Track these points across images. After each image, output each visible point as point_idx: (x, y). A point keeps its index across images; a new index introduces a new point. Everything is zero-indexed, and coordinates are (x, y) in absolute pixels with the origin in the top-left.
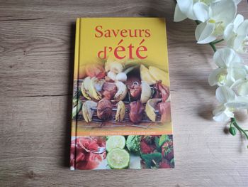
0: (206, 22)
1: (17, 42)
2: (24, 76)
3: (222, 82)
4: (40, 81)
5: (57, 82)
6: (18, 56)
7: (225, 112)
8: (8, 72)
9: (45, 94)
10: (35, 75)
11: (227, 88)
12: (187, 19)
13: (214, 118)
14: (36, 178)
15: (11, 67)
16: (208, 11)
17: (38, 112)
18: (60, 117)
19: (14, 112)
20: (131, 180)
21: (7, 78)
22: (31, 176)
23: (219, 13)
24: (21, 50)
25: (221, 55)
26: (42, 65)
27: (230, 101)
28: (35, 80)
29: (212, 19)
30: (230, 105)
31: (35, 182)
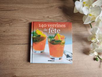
4: (17, 38)
5: (24, 38)
6: (7, 27)
7: (94, 53)
8: (3, 34)
9: (19, 43)
10: (14, 35)
15: (4, 32)
16: (89, 10)
17: (16, 51)
18: (26, 53)
19: (7, 51)
21: (3, 36)
23: (94, 11)
24: (8, 24)
26: (17, 31)
28: (15, 38)
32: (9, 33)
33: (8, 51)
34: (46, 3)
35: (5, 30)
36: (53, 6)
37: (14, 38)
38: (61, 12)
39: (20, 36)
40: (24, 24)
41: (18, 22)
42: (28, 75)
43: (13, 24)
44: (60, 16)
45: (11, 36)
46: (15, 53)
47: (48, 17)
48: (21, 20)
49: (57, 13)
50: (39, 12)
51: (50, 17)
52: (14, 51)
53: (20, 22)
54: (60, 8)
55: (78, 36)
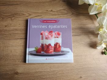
0: (93, 5)
1: (8, 15)
2: (12, 30)
3: (101, 31)
4: (19, 32)
6: (9, 22)
7: (102, 45)
8: (5, 28)
9: (21, 38)
10: (16, 30)
11: (103, 34)
12: (85, 3)
13: (97, 48)
14: (19, 74)
15: (6, 26)
17: (18, 46)
20: (60, 75)
21: (4, 31)
22: (17, 73)
23: (100, 1)
24: (10, 19)
25: (100, 20)
27: (104, 40)
29: (96, 3)
30: (105, 42)
31: (18, 76)
32: (11, 28)
33: (9, 46)
35: (6, 25)
37: (16, 33)
38: (65, 5)
41: (20, 16)
42: (31, 71)
43: (15, 18)
44: (64, 10)
45: (13, 30)
46: (17, 48)
47: (52, 10)
48: (23, 14)
49: (61, 6)
50: (42, 5)
51: (54, 10)
52: (15, 46)
53: (22, 16)
54: (64, 1)
55: (85, 29)
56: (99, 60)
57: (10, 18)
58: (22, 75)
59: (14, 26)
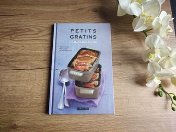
32: (9, 51)
33: (6, 81)
34: (72, 4)
35: (2, 47)
36: (84, 8)
37: (17, 59)
38: (98, 17)
39: (27, 55)
40: (35, 36)
41: (25, 33)
43: (16, 36)
45: (12, 55)
46: (17, 85)
48: (30, 30)
49: (91, 18)
50: (61, 17)
52: (15, 81)
53: (28, 33)
54: (95, 11)
56: (151, 106)
57: (8, 35)
58: (22, 129)
59: (15, 49)
